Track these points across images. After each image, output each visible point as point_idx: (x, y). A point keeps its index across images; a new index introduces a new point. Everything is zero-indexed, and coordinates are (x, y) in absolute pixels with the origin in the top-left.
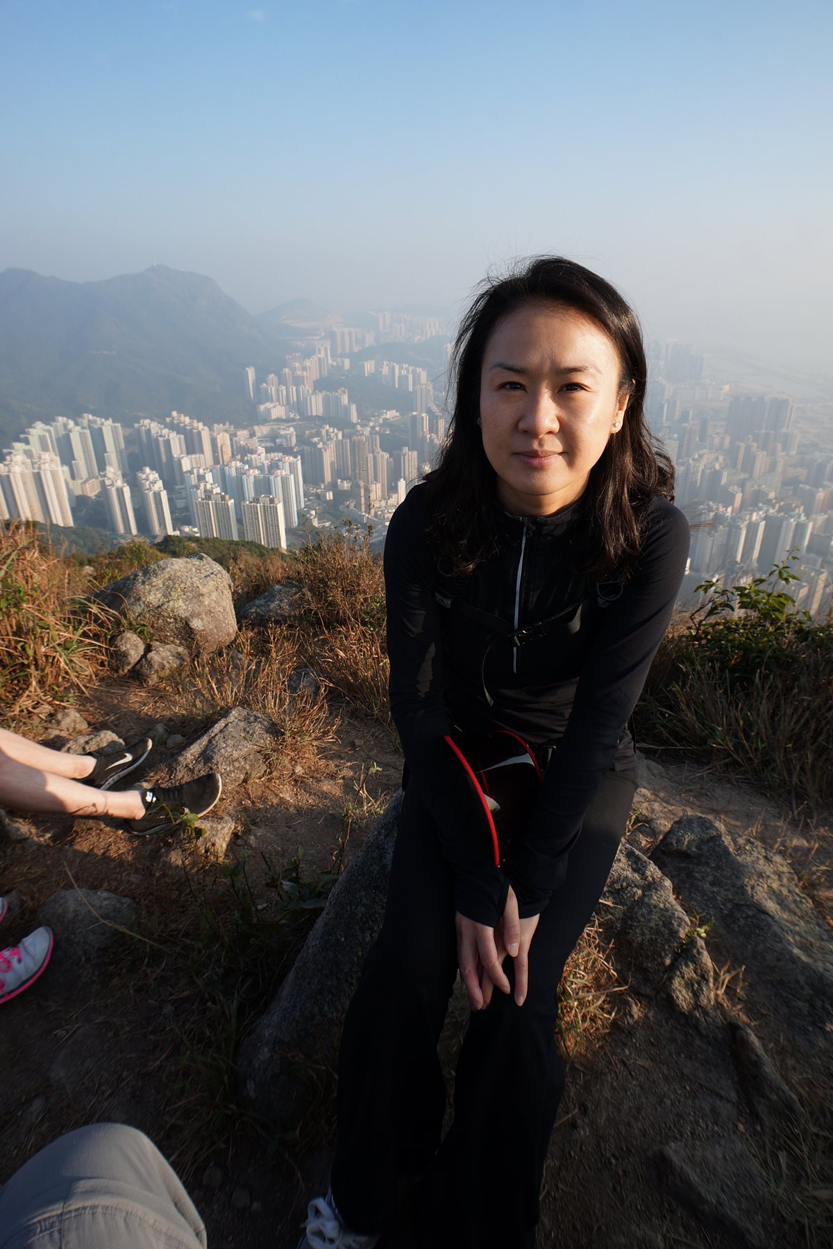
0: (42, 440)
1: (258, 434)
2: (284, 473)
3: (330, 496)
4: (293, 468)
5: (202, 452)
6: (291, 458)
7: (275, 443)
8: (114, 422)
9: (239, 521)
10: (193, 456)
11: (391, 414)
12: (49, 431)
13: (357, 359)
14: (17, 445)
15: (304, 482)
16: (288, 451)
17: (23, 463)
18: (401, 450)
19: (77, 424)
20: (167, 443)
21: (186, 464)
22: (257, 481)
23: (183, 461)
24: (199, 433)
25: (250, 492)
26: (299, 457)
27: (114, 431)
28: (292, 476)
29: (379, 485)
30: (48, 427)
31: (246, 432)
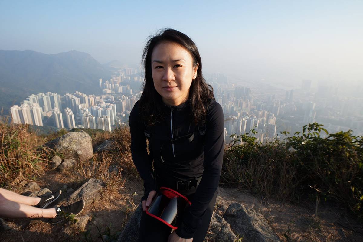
0: (34, 100)
1: (103, 98)
2: (110, 109)
3: (124, 115)
4: (113, 108)
5: (85, 103)
6: (113, 105)
7: (108, 100)
8: (58, 94)
9: (97, 123)
10: (82, 104)
12: (36, 97)
13: (132, 77)
14: (25, 101)
15: (117, 111)
16: (112, 103)
17: (27, 107)
19: (45, 95)
20: (74, 100)
21: (80, 107)
22: (102, 111)
23: (79, 106)
24: (85, 98)
25: (100, 114)
26: (115, 104)
27: (58, 97)
28: (113, 110)
30: (36, 96)
31: (99, 97)
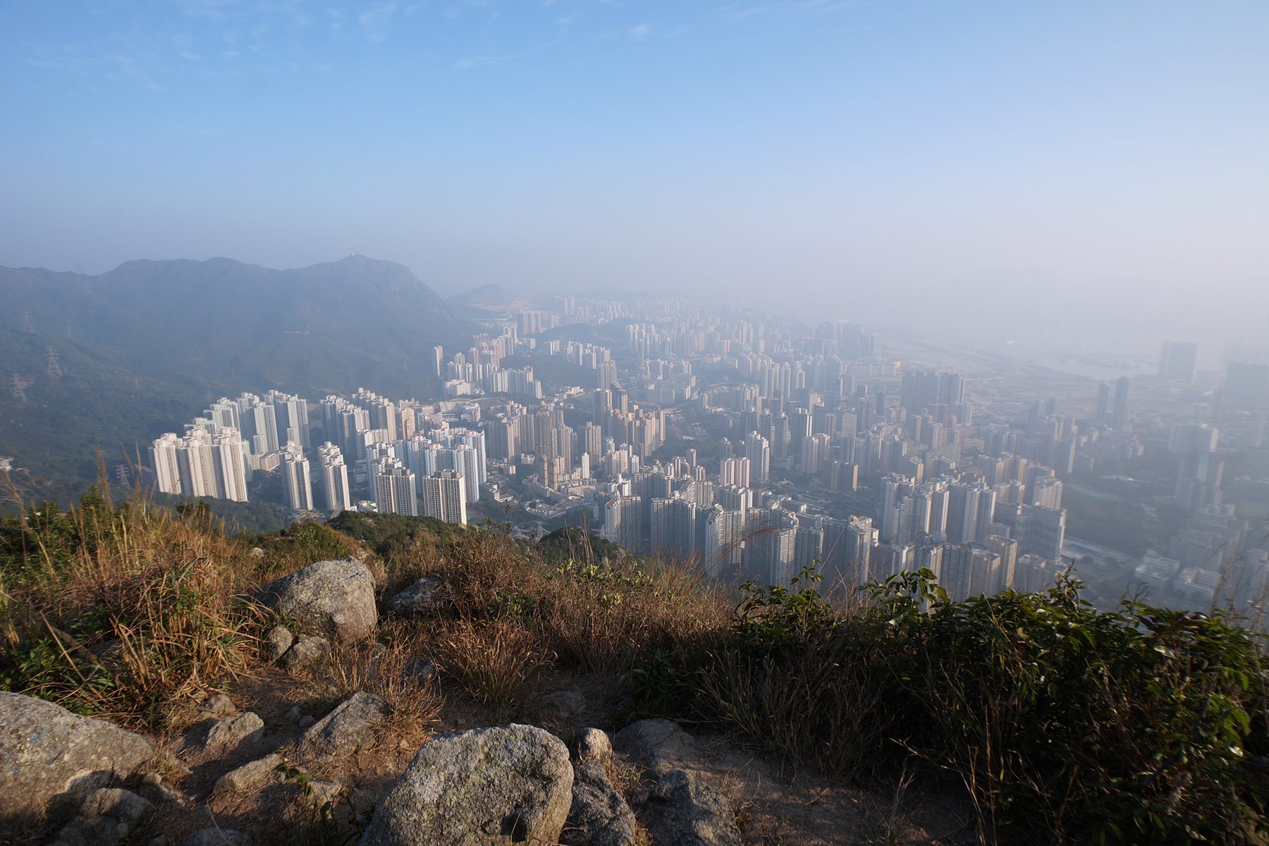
0: (225, 415)
1: (444, 410)
2: (467, 448)
3: (513, 470)
4: (476, 443)
5: (386, 427)
6: (475, 433)
7: (460, 418)
8: (299, 398)
9: (419, 496)
10: (377, 431)
11: (575, 391)
12: (233, 407)
13: (543, 339)
15: (488, 456)
16: (472, 426)
17: (203, 438)
18: (585, 424)
19: (262, 400)
20: (352, 418)
21: (369, 439)
22: (439, 456)
23: (366, 436)
24: (384, 409)
25: (432, 467)
26: (483, 432)
27: (299, 406)
28: (475, 450)
29: (563, 459)
30: (234, 403)
31: (431, 408)
